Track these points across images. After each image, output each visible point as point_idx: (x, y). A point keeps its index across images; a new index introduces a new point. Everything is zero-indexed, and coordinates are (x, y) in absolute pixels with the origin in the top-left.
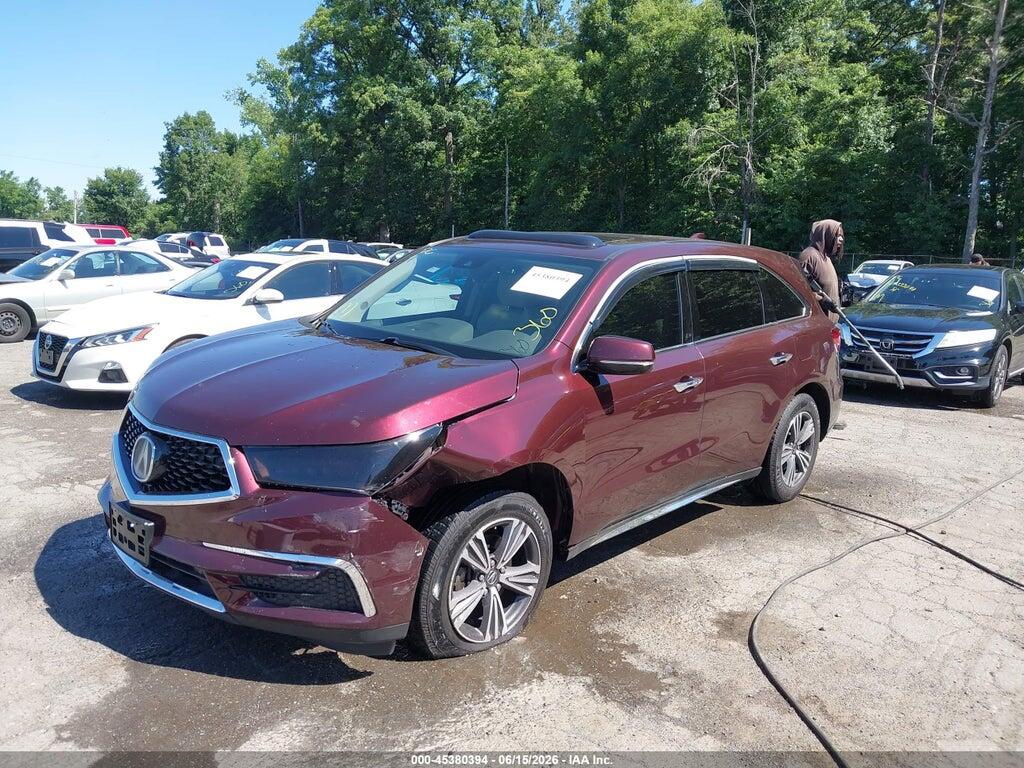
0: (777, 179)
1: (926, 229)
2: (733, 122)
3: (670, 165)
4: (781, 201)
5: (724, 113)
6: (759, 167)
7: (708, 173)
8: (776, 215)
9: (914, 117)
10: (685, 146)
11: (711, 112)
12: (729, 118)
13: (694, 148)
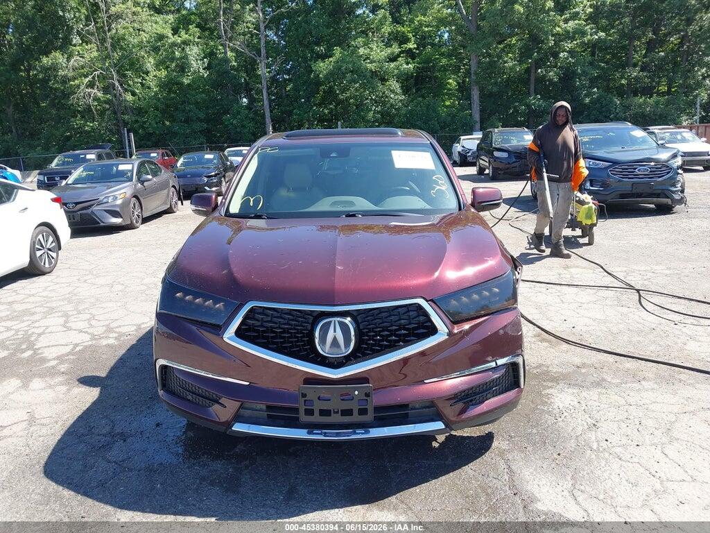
0: (140, 96)
1: (243, 126)
2: (95, 54)
3: (51, 88)
4: (146, 112)
5: (86, 47)
6: (126, 89)
7: (88, 94)
8: (145, 123)
9: (216, 53)
10: (61, 73)
11: (75, 45)
12: (91, 52)
13: (70, 74)
